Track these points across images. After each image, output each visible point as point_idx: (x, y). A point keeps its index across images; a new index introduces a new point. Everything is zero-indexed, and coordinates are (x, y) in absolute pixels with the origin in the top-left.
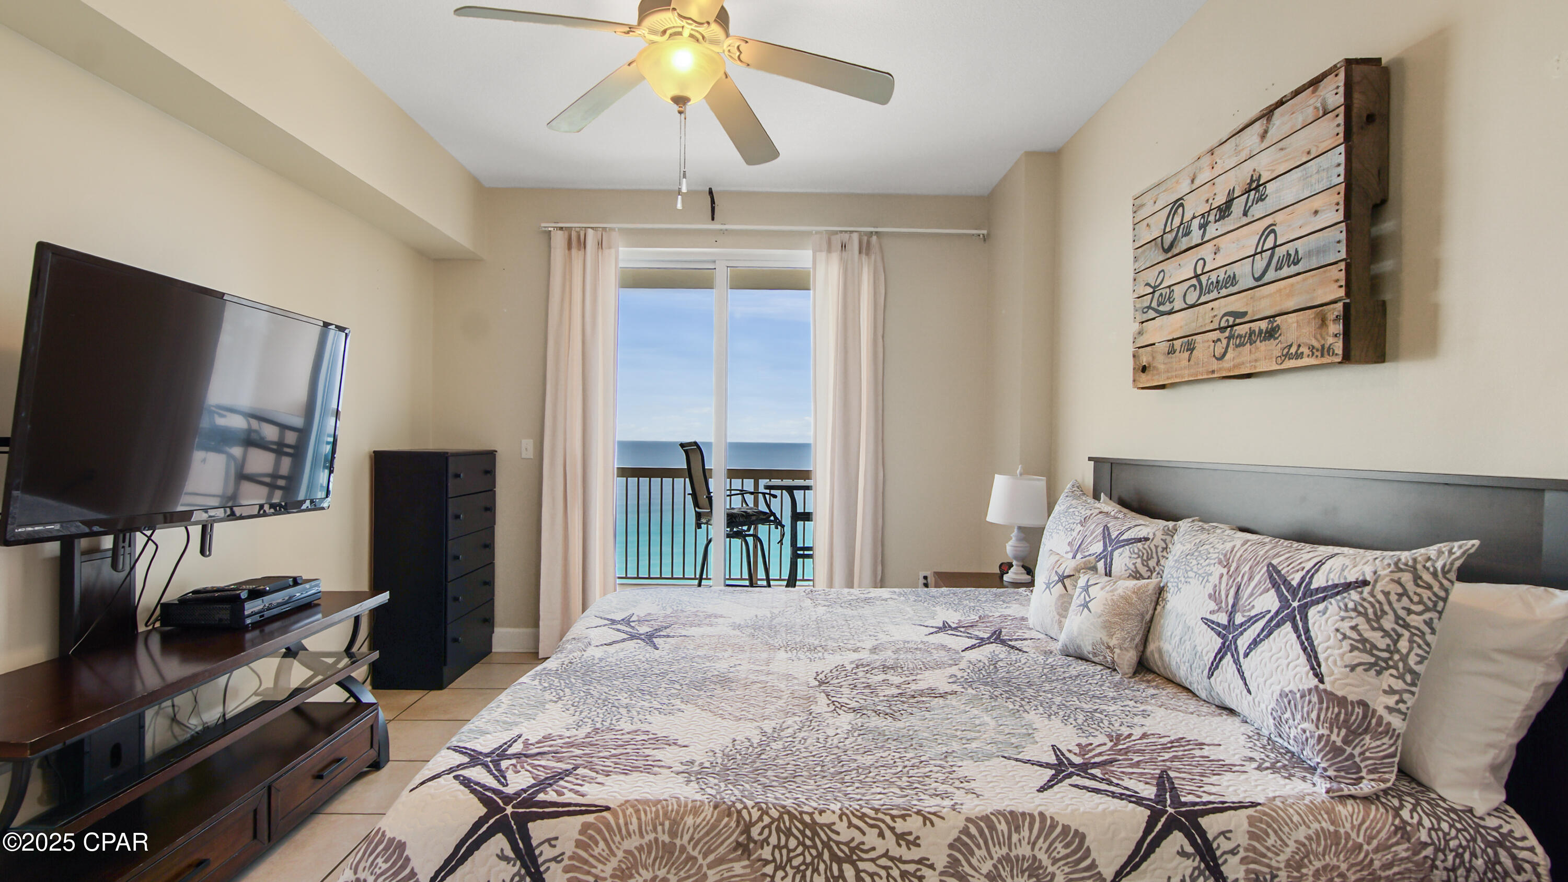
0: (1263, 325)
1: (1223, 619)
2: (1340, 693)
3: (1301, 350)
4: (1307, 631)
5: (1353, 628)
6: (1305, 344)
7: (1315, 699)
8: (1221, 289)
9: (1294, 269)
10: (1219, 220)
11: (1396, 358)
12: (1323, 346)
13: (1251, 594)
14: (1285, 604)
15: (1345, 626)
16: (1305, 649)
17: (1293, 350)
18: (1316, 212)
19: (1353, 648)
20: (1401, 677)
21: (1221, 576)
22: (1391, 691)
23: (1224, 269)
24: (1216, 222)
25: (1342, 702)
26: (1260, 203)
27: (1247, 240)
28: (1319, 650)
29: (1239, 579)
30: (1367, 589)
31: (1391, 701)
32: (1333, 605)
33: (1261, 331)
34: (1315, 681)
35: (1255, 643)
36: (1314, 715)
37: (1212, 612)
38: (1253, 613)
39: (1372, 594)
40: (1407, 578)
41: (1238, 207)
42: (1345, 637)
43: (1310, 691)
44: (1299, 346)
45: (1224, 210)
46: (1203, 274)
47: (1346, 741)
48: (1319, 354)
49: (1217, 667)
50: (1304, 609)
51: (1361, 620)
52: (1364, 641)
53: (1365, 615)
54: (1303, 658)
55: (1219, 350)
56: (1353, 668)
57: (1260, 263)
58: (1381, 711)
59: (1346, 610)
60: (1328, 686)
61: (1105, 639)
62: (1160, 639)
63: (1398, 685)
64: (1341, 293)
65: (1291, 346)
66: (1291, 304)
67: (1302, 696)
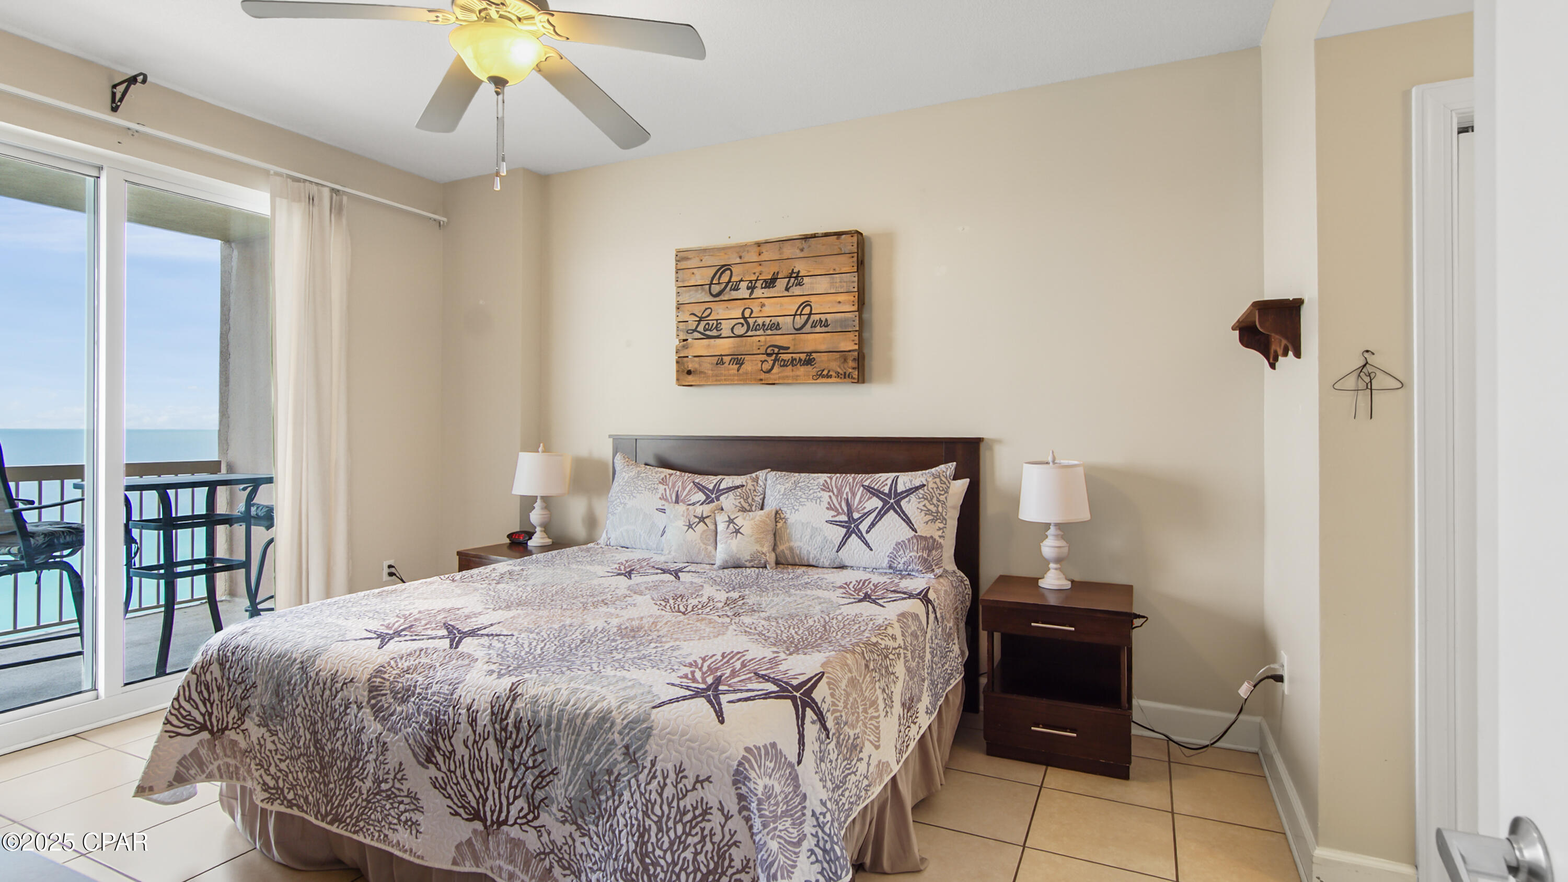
0: (803, 356)
1: (844, 518)
2: (924, 535)
3: (831, 373)
4: (903, 512)
5: (924, 506)
6: (833, 371)
7: (915, 541)
8: (767, 329)
9: (824, 329)
10: (765, 288)
11: (870, 381)
12: (845, 373)
13: (860, 502)
14: (885, 502)
15: (920, 506)
16: (904, 520)
17: (825, 373)
18: (839, 302)
19: (926, 514)
20: (942, 522)
21: (830, 497)
22: (940, 529)
23: (770, 318)
24: (762, 288)
25: (925, 538)
26: (798, 287)
27: (791, 306)
28: (911, 519)
29: (845, 496)
30: (926, 488)
31: (940, 533)
32: (913, 497)
33: (800, 360)
34: (914, 533)
35: (873, 525)
36: (915, 548)
37: (834, 516)
38: (866, 511)
39: (928, 489)
40: (938, 480)
41: (781, 284)
42: (922, 510)
43: (912, 538)
44: (829, 371)
45: (770, 283)
46: (750, 317)
47: (928, 556)
48: (843, 376)
49: (844, 544)
50: (898, 503)
51: (926, 502)
52: (929, 510)
53: (927, 499)
54: (904, 524)
55: (766, 366)
56: (927, 523)
57: (799, 321)
58: (937, 538)
59: (920, 498)
60: (919, 533)
61: (760, 549)
62: (789, 540)
63: (941, 526)
64: (856, 347)
65: (823, 370)
66: (823, 348)
67: (909, 541)
